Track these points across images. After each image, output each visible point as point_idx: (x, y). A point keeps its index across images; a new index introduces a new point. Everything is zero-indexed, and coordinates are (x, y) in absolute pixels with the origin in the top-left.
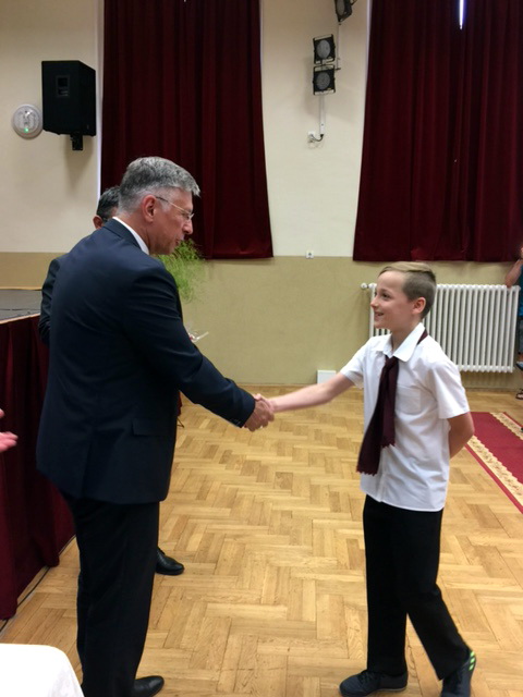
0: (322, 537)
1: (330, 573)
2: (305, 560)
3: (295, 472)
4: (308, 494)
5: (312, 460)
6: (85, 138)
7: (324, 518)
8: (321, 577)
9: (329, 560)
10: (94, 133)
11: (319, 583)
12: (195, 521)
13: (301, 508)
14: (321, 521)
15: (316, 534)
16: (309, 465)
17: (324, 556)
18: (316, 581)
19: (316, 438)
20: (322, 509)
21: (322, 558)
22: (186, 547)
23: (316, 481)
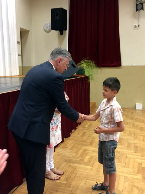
0: (129, 161)
1: (130, 174)
2: (122, 169)
3: (123, 138)
4: (127, 146)
5: (130, 134)
6: (64, 31)
7: (131, 155)
8: (127, 175)
9: (130, 170)
10: (66, 30)
11: (126, 178)
12: (88, 152)
13: (123, 150)
14: (130, 156)
15: (127, 160)
16: (129, 136)
17: (129, 168)
18: (125, 176)
19: (133, 127)
20: (131, 151)
21: (128, 169)
22: (84, 160)
23: (130, 141)
